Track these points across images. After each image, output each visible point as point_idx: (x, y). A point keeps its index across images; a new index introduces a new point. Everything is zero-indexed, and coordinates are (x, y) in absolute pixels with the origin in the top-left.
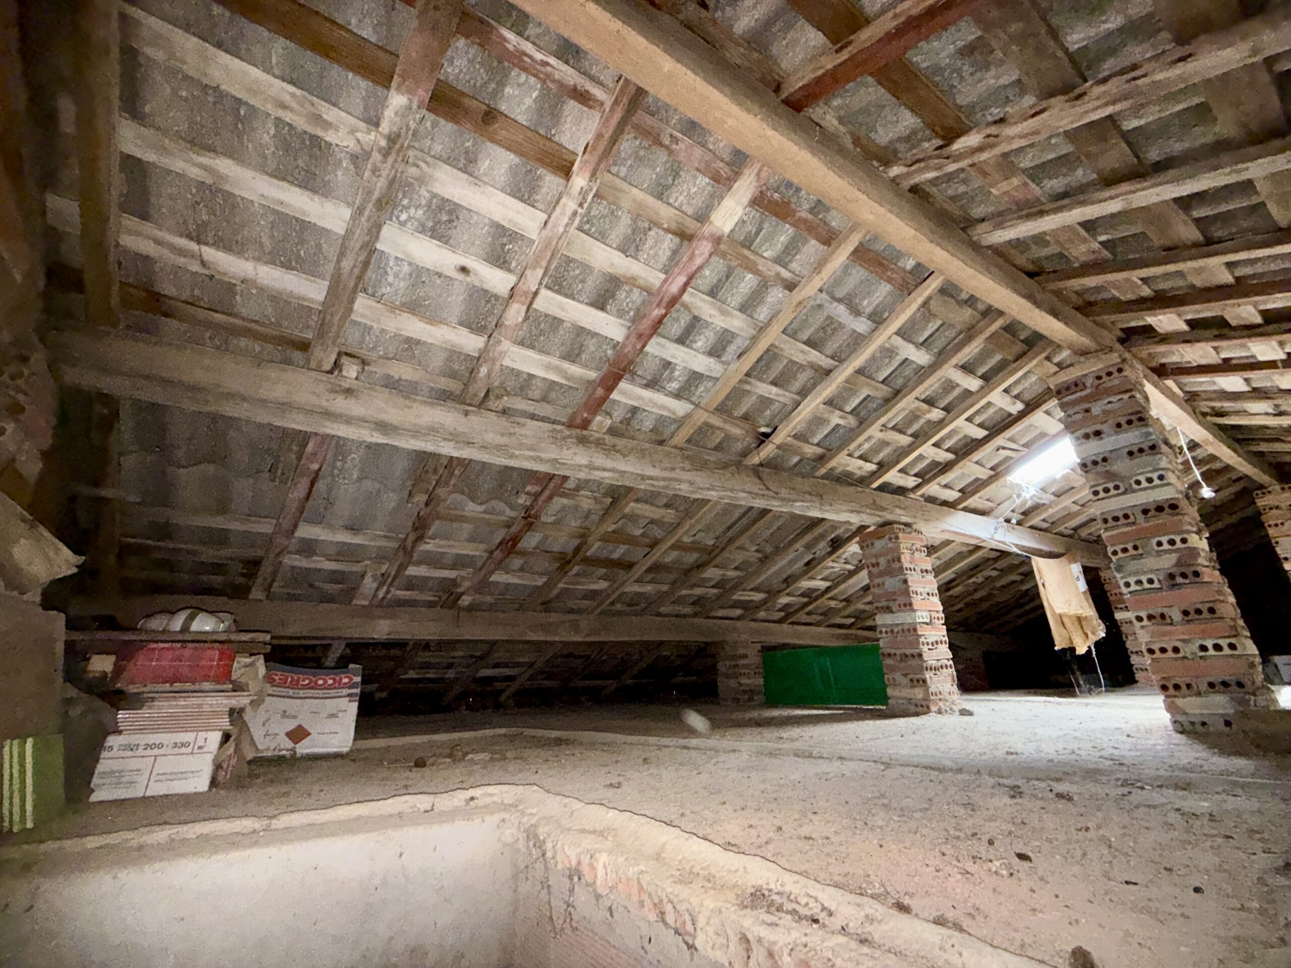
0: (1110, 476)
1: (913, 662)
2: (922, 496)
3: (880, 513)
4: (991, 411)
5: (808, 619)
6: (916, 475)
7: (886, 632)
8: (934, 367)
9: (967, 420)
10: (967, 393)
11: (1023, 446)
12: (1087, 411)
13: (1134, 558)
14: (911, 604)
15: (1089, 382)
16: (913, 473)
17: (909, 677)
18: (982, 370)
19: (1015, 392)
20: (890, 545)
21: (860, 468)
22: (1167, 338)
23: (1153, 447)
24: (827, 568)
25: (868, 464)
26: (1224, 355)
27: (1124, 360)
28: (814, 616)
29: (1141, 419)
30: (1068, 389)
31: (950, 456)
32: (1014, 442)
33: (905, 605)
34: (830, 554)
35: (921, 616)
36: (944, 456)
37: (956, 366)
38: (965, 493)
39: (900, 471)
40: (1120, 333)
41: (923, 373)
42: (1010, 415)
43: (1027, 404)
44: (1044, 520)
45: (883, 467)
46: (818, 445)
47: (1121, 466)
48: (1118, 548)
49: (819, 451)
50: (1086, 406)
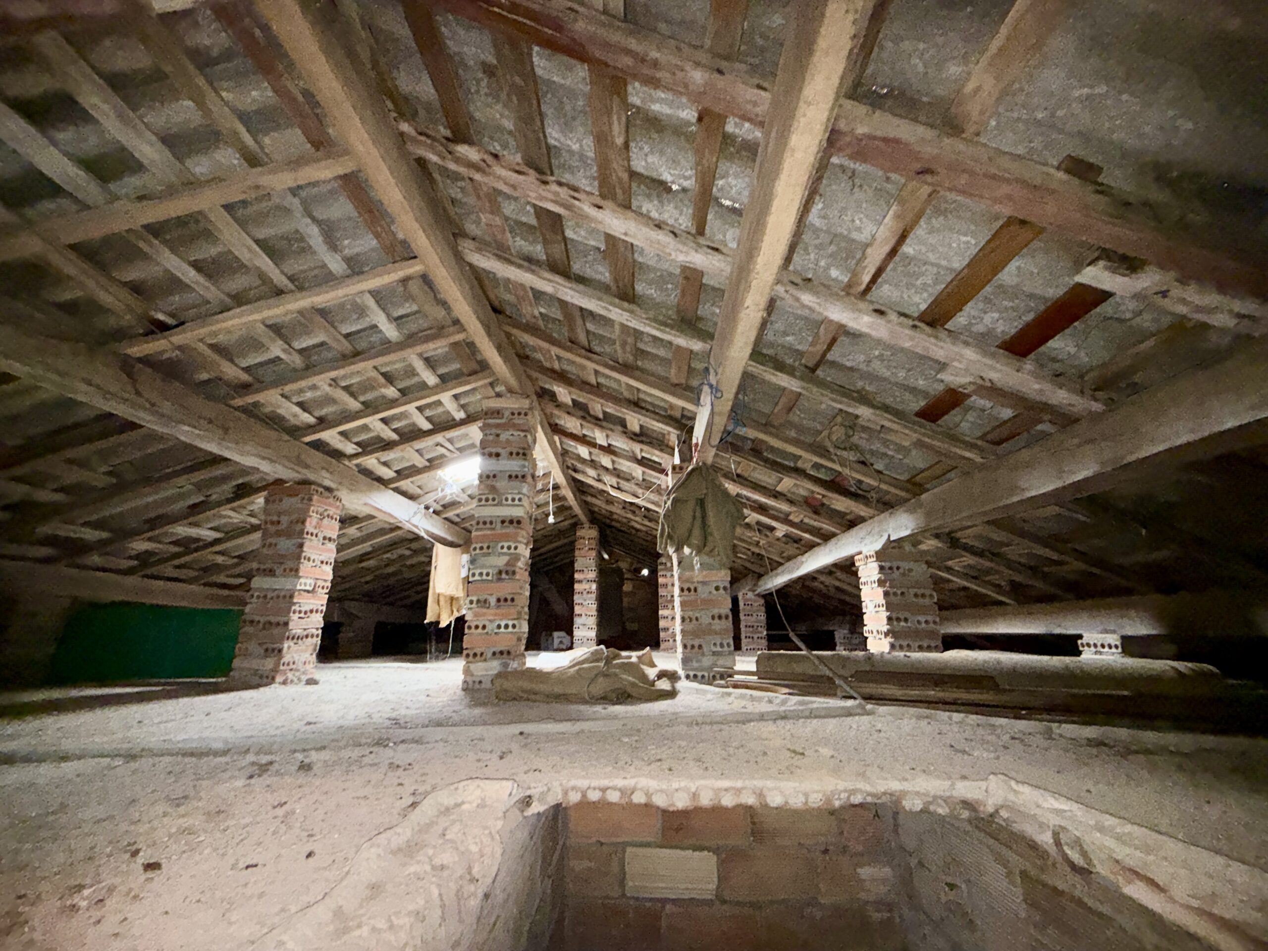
0: (493, 489)
1: (276, 631)
2: (357, 465)
3: (300, 470)
4: (440, 410)
5: (175, 574)
6: (357, 444)
7: (258, 597)
8: (401, 346)
9: (418, 408)
10: (423, 386)
11: (458, 449)
12: (498, 435)
13: (485, 555)
14: (297, 570)
15: (507, 414)
16: (356, 440)
17: (265, 647)
18: (442, 370)
19: (462, 402)
20: (300, 506)
21: (295, 416)
22: (559, 406)
23: (523, 477)
24: (222, 517)
25: (306, 415)
26: (585, 432)
27: (531, 409)
28: (185, 571)
29: (524, 454)
30: (492, 413)
31: (395, 437)
32: (452, 444)
33: (291, 570)
34: (229, 501)
35: (305, 583)
36: (389, 434)
37: (420, 355)
38: (401, 474)
39: (342, 433)
40: (538, 390)
41: (388, 347)
42: (454, 420)
43: (468, 416)
44: (458, 515)
45: (323, 423)
46: (247, 370)
47: (501, 484)
48: (478, 546)
49: (245, 377)
50: (499, 432)
